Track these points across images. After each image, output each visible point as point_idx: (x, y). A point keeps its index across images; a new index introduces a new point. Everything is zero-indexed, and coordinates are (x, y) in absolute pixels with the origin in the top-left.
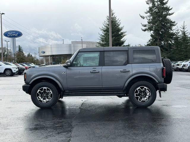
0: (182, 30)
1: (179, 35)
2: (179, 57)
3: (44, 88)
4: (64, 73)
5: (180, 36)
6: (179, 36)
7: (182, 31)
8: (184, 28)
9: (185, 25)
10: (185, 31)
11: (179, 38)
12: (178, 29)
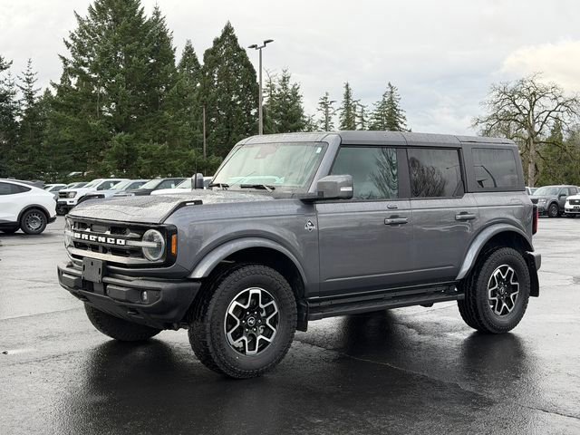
0: (25, 85)
1: (15, 100)
2: (20, 169)
3: (253, 291)
4: (312, 225)
5: (18, 104)
6: (15, 102)
7: (22, 88)
8: (28, 81)
9: (33, 71)
10: (33, 89)
11: (15, 109)
12: (12, 82)
